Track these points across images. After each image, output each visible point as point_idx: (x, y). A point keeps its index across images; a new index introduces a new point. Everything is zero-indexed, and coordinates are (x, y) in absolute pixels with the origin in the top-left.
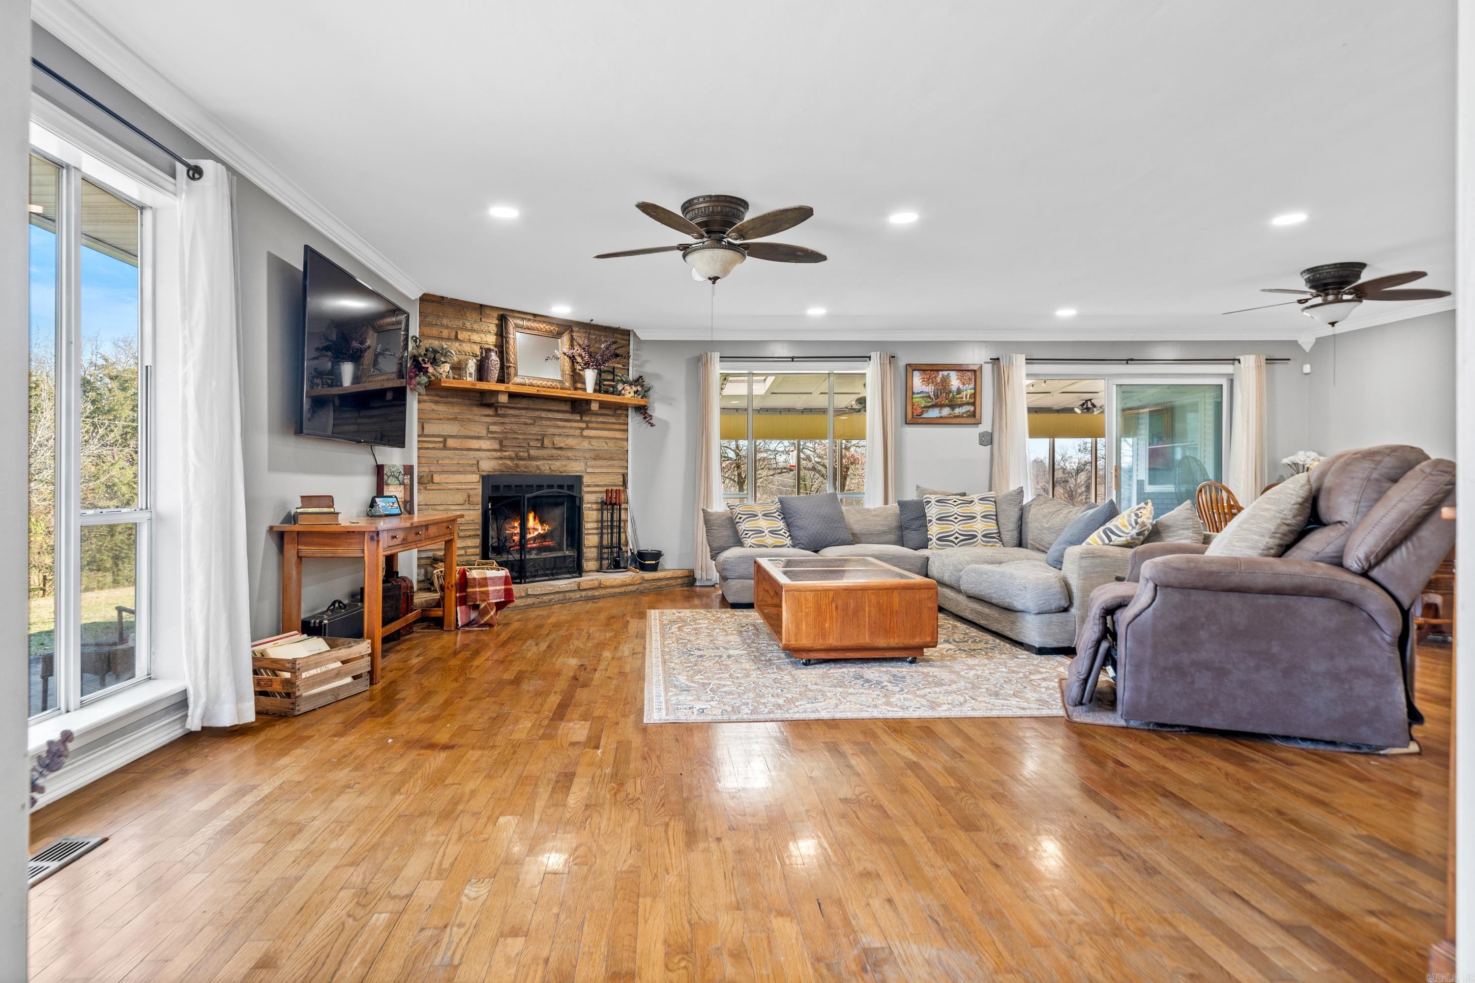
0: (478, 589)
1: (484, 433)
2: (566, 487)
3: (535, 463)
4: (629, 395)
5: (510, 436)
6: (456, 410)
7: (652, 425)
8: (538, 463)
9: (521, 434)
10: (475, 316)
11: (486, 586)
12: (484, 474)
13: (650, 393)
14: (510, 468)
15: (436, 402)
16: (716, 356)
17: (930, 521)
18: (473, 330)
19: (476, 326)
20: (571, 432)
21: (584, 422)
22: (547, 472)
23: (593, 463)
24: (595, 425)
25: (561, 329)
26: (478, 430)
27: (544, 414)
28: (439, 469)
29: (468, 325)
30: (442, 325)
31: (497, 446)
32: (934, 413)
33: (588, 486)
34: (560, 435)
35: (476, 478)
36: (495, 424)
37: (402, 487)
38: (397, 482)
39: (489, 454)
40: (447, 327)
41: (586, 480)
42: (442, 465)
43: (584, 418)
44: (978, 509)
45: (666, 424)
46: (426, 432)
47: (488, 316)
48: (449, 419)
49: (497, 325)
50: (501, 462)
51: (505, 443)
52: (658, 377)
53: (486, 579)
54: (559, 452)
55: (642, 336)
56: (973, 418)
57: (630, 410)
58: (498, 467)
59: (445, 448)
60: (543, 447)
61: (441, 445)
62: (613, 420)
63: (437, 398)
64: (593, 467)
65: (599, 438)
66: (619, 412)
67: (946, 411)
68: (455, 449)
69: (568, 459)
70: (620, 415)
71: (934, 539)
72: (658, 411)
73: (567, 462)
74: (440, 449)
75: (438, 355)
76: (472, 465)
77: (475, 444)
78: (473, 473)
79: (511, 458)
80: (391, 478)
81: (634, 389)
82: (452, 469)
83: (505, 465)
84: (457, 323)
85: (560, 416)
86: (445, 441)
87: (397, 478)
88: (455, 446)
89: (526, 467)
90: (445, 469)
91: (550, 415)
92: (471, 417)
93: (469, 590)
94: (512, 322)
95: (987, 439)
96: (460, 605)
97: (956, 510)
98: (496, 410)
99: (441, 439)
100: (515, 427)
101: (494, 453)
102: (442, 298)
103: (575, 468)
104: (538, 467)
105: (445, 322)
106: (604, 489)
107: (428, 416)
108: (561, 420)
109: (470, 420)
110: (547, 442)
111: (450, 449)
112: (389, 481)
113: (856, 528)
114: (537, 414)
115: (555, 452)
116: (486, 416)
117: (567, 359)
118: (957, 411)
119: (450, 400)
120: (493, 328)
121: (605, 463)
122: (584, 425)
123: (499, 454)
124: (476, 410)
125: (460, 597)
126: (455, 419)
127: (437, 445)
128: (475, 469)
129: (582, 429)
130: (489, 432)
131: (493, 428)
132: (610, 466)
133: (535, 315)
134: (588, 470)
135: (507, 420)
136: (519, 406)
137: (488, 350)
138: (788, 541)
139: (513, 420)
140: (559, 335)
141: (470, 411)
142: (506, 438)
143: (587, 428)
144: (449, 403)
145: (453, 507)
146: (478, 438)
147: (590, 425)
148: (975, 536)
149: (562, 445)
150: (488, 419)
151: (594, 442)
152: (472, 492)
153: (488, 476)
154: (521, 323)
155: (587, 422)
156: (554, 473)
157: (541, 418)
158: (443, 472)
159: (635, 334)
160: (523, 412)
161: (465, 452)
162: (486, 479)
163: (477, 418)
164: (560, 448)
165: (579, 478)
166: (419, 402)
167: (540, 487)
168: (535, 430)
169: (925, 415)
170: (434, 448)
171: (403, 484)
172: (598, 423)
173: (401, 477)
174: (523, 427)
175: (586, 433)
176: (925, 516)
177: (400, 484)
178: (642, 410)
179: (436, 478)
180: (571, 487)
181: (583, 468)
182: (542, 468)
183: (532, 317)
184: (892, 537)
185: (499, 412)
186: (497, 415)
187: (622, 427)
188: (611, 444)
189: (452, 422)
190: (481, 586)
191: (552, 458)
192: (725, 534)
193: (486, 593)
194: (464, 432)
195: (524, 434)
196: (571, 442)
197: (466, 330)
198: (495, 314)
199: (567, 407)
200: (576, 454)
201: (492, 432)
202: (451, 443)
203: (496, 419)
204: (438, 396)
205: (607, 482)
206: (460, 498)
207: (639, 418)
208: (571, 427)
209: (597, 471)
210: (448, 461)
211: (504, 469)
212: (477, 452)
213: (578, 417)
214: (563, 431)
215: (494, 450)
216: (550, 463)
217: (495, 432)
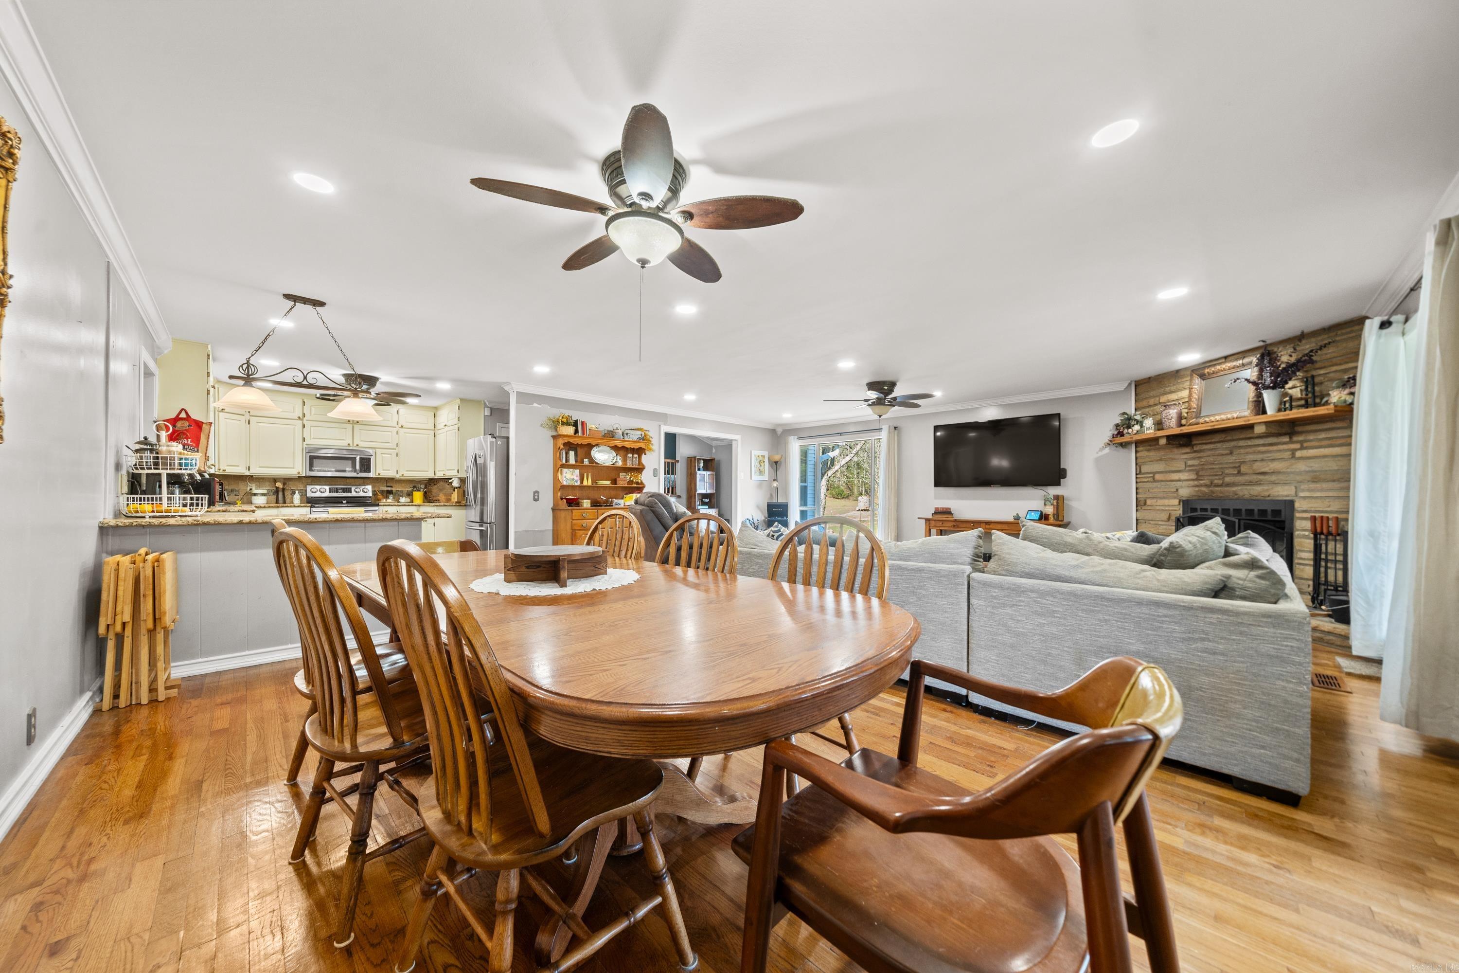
1: (1182, 467)
2: (1270, 511)
3: (1232, 489)
5: (1206, 467)
6: (1162, 453)
8: (1234, 489)
9: (1218, 464)
10: (1172, 380)
12: (1184, 499)
14: (1206, 493)
15: (1149, 450)
18: (1171, 392)
19: (1173, 388)
20: (1278, 455)
21: (1297, 442)
22: (1247, 496)
23: (1312, 486)
26: (1180, 465)
27: (1241, 443)
28: (1151, 495)
29: (1167, 390)
30: (1150, 397)
31: (1193, 476)
33: (1299, 512)
34: (1262, 460)
35: (1176, 502)
36: (1193, 459)
39: (1186, 483)
40: (1154, 397)
41: (1297, 505)
42: (1155, 493)
43: (1295, 439)
46: (1143, 471)
48: (1157, 460)
50: (1197, 489)
51: (1201, 473)
54: (1261, 477)
58: (1193, 493)
59: (1154, 481)
60: (1239, 473)
61: (1152, 479)
63: (1149, 448)
64: (1307, 490)
65: (1317, 457)
68: (1162, 481)
69: (1272, 483)
73: (1269, 487)
74: (1151, 482)
76: (1174, 492)
77: (1175, 476)
78: (1175, 498)
79: (1206, 486)
82: (1159, 495)
83: (1200, 492)
84: (1159, 391)
85: (1262, 442)
86: (1154, 476)
88: (1161, 479)
89: (1221, 492)
90: (1155, 495)
91: (1249, 443)
92: (1171, 457)
94: (1197, 374)
98: (1194, 448)
99: (1152, 475)
100: (1211, 459)
101: (1192, 483)
102: (1150, 377)
103: (1282, 492)
104: (1235, 493)
105: (1152, 394)
107: (1144, 460)
108: (1264, 445)
109: (1172, 459)
110: (1243, 469)
111: (1158, 481)
114: (1233, 444)
115: (1255, 478)
116: (1185, 453)
122: (1298, 446)
123: (1196, 483)
124: (1176, 451)
126: (1161, 460)
127: (1149, 479)
128: (1177, 495)
129: (1293, 451)
130: (1186, 466)
131: (1190, 463)
133: (1226, 357)
134: (1302, 494)
135: (1203, 454)
136: (1213, 440)
139: (1209, 453)
141: (1171, 452)
142: (1203, 469)
143: (1302, 448)
144: (1157, 449)
145: (1160, 523)
146: (1179, 471)
147: (1305, 445)
149: (1266, 470)
150: (1188, 456)
151: (1311, 463)
152: (1173, 513)
153: (1187, 501)
154: (1210, 370)
155: (1302, 443)
156: (1254, 498)
157: (1240, 447)
158: (1153, 498)
160: (1219, 445)
161: (1169, 483)
162: (1185, 503)
163: (1177, 457)
164: (1264, 473)
165: (1290, 504)
166: (1136, 452)
168: (1231, 459)
170: (1148, 481)
174: (1220, 458)
175: (1298, 454)
179: (1149, 502)
180: (1276, 513)
181: (1293, 492)
182: (1241, 494)
186: (1195, 452)
191: (1251, 483)
194: (1168, 469)
195: (1221, 464)
197: (1166, 394)
200: (1283, 477)
201: (1190, 466)
202: (1158, 477)
203: (1193, 455)
204: (1150, 446)
206: (1165, 516)
208: (1280, 451)
209: (1318, 494)
210: (1156, 490)
211: (1200, 495)
212: (1179, 483)
213: (1286, 439)
214: (1269, 455)
215: (1193, 480)
216: (1249, 487)
217: (1193, 466)
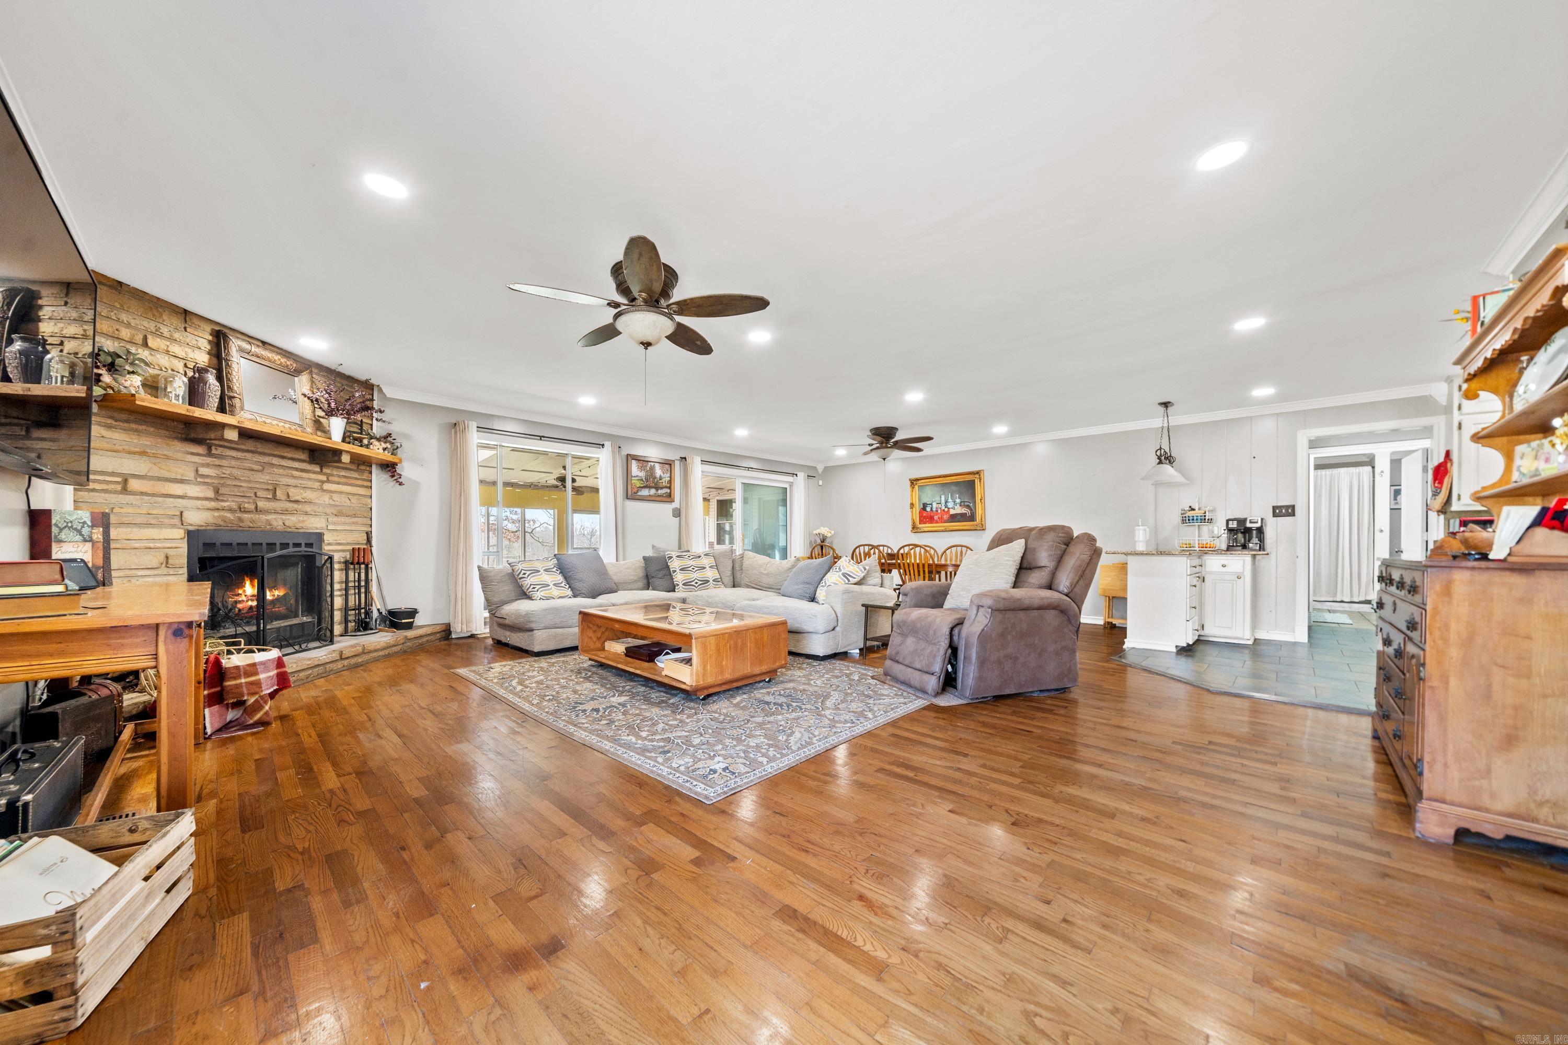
0: (243, 680)
1: (190, 475)
2: (303, 545)
3: (264, 517)
4: (377, 450)
5: (229, 482)
6: (146, 441)
7: (401, 484)
8: (270, 517)
9: (246, 481)
10: (177, 322)
11: (256, 673)
12: (191, 528)
13: (399, 451)
14: (231, 522)
15: (108, 427)
16: (473, 425)
17: (675, 571)
18: (172, 339)
19: (177, 335)
20: (310, 484)
21: (324, 474)
22: (281, 528)
23: (335, 519)
24: (336, 479)
25: (300, 367)
26: (181, 471)
27: (275, 461)
29: (165, 330)
30: (120, 323)
31: (211, 494)
32: (645, 492)
33: (329, 544)
34: (295, 486)
35: (180, 533)
36: (207, 465)
37: (89, 545)
38: (78, 538)
39: (198, 503)
40: (128, 325)
41: (327, 538)
43: (325, 470)
44: (706, 561)
45: (416, 485)
47: (197, 327)
48: (130, 453)
49: (210, 342)
50: (216, 514)
51: (223, 490)
52: (407, 436)
53: (254, 665)
54: (295, 506)
55: (389, 392)
56: (669, 498)
57: (374, 467)
58: (211, 521)
59: (125, 490)
60: (274, 498)
61: (119, 487)
62: (355, 475)
63: (109, 421)
64: (334, 524)
65: (341, 493)
66: (362, 467)
67: (653, 491)
68: (142, 494)
69: (306, 513)
70: (362, 471)
71: (681, 585)
72: (406, 470)
73: (306, 518)
74: (115, 492)
75: (119, 361)
76: (172, 517)
77: (177, 489)
78: (174, 526)
79: (231, 510)
80: (66, 531)
81: (384, 445)
82: (138, 520)
83: (224, 519)
84: (145, 323)
85: (296, 465)
86: (125, 481)
87: (79, 532)
88: (144, 490)
89: (252, 521)
90: (125, 520)
91: (283, 462)
92: (170, 453)
93: (227, 683)
94: (235, 344)
95: (677, 513)
96: (210, 706)
97: (691, 563)
98: (209, 449)
99: (119, 479)
100: (236, 472)
101: (206, 503)
102: (120, 283)
103: (314, 524)
104: (269, 523)
105: (124, 317)
106: (350, 548)
108: (297, 469)
109: (168, 458)
110: (280, 493)
111: (132, 493)
112: (63, 536)
113: (616, 578)
114: (267, 459)
115: (289, 505)
116: (193, 454)
117: (308, 402)
118: (660, 492)
119: (134, 426)
120: (205, 345)
121: (348, 520)
122: (324, 478)
123: (213, 504)
125: (209, 695)
126: (143, 453)
127: (111, 487)
128: (177, 521)
129: (323, 482)
130: (198, 475)
131: (203, 471)
132: (353, 523)
134: (330, 527)
135: (224, 463)
136: (243, 447)
137: (201, 371)
138: (569, 592)
139: (233, 463)
140: (297, 372)
141: (168, 444)
142: (223, 485)
143: (328, 481)
144: (132, 430)
145: (142, 573)
146: (181, 481)
147: (330, 478)
148: (708, 581)
149: (298, 498)
150: (197, 459)
151: (336, 497)
152: (171, 552)
153: (198, 531)
154: (247, 347)
155: (328, 475)
156: (289, 530)
157: (272, 465)
158: (121, 524)
159: (380, 390)
160: (248, 455)
161: (160, 499)
162: (191, 536)
163: (179, 455)
164: (297, 502)
165: (320, 536)
167: (285, 546)
168: (264, 478)
169: (639, 493)
170: (103, 491)
171: (91, 540)
172: (339, 476)
173: (86, 531)
174: (248, 473)
175: (327, 486)
176: (668, 567)
177: (85, 541)
178: (389, 467)
180: (309, 545)
181: (324, 525)
182: (274, 523)
183: (260, 344)
184: (641, 584)
185: (214, 451)
186: (215, 455)
187: (366, 484)
188: (354, 500)
189: (137, 457)
190: (247, 675)
191: (285, 512)
192: (506, 589)
193: (258, 684)
194: (156, 472)
196: (309, 495)
197: (161, 336)
198: (208, 328)
199: (304, 456)
200: (316, 508)
201: (203, 476)
202: (134, 484)
203: (209, 460)
204: (111, 418)
205: (350, 540)
206: (153, 559)
207: (385, 476)
208: (310, 479)
209: (340, 528)
210: (131, 510)
211: (222, 523)
212: (180, 500)
213: (317, 469)
214: (300, 482)
215: (207, 499)
216: (284, 517)
217: (207, 476)
